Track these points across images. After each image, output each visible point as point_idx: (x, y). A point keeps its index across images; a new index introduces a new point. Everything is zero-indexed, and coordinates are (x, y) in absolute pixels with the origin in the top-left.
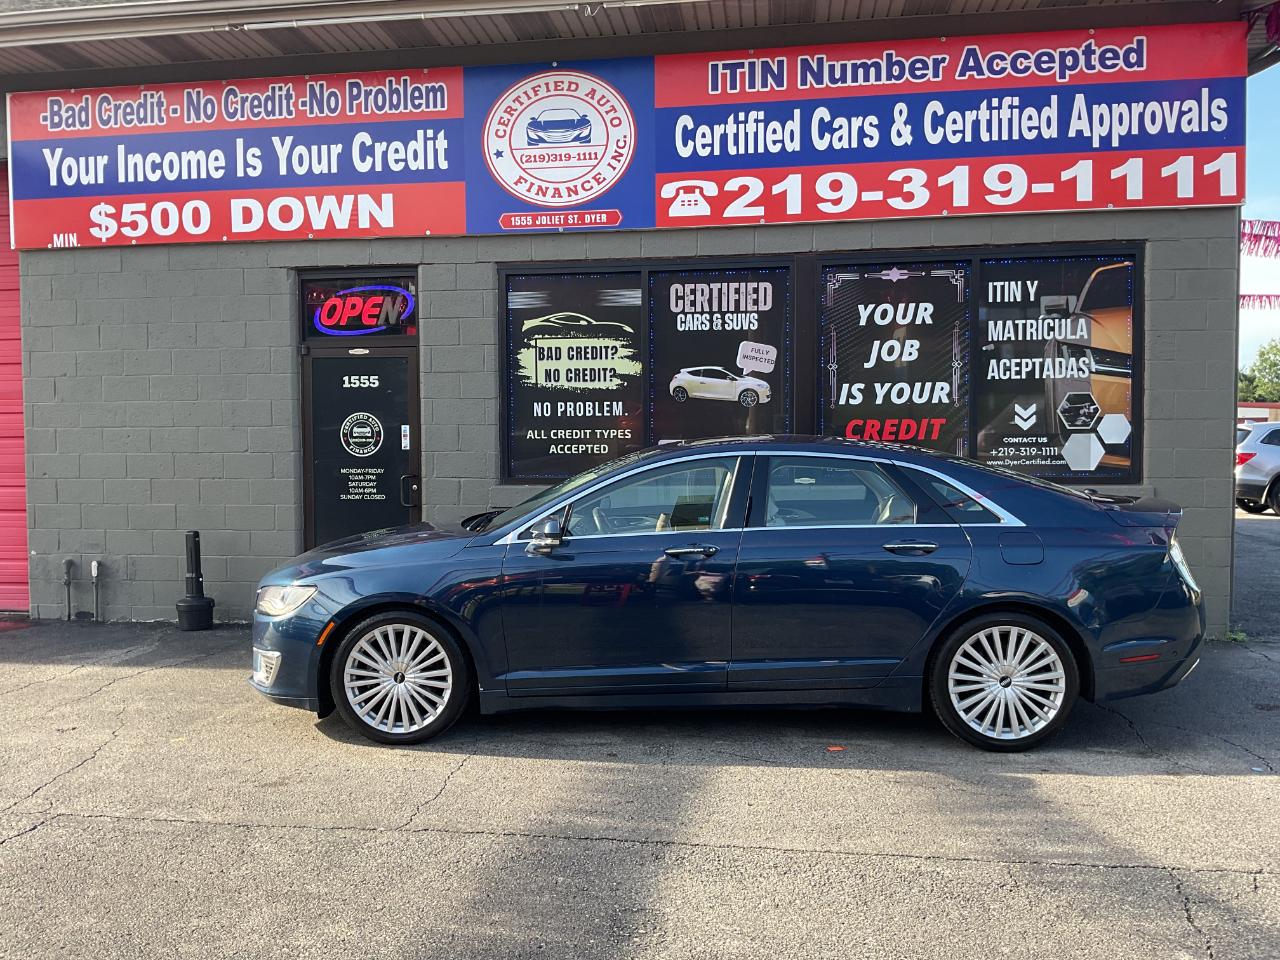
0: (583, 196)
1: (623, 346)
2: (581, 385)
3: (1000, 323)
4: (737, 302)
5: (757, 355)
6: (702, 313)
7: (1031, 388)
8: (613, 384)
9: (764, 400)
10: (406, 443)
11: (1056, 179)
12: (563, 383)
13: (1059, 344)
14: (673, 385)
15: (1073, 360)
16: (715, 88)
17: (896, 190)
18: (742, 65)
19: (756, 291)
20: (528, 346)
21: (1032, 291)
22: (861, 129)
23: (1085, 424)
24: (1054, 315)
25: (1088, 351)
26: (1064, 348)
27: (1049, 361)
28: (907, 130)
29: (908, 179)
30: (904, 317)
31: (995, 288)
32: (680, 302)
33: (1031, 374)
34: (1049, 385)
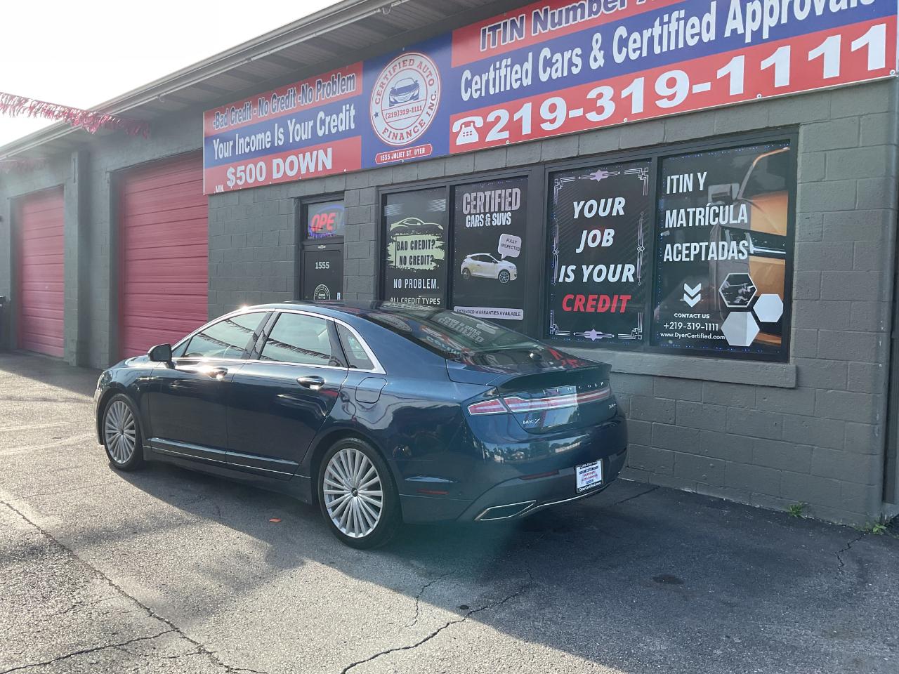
0: (415, 136)
1: (438, 240)
2: (416, 267)
3: (675, 212)
4: (500, 204)
5: (510, 244)
6: (479, 214)
7: (698, 269)
8: (431, 266)
9: (513, 278)
11: (711, 77)
12: (408, 266)
13: (723, 228)
14: (463, 267)
15: (734, 243)
16: (484, 48)
17: (592, 106)
19: (511, 195)
20: (393, 241)
21: (702, 182)
22: (570, 60)
23: (743, 303)
24: (719, 202)
25: (748, 235)
26: (727, 232)
27: (713, 245)
28: (600, 55)
29: (600, 96)
30: (604, 210)
31: (672, 180)
32: (468, 206)
33: (698, 256)
34: (713, 266)
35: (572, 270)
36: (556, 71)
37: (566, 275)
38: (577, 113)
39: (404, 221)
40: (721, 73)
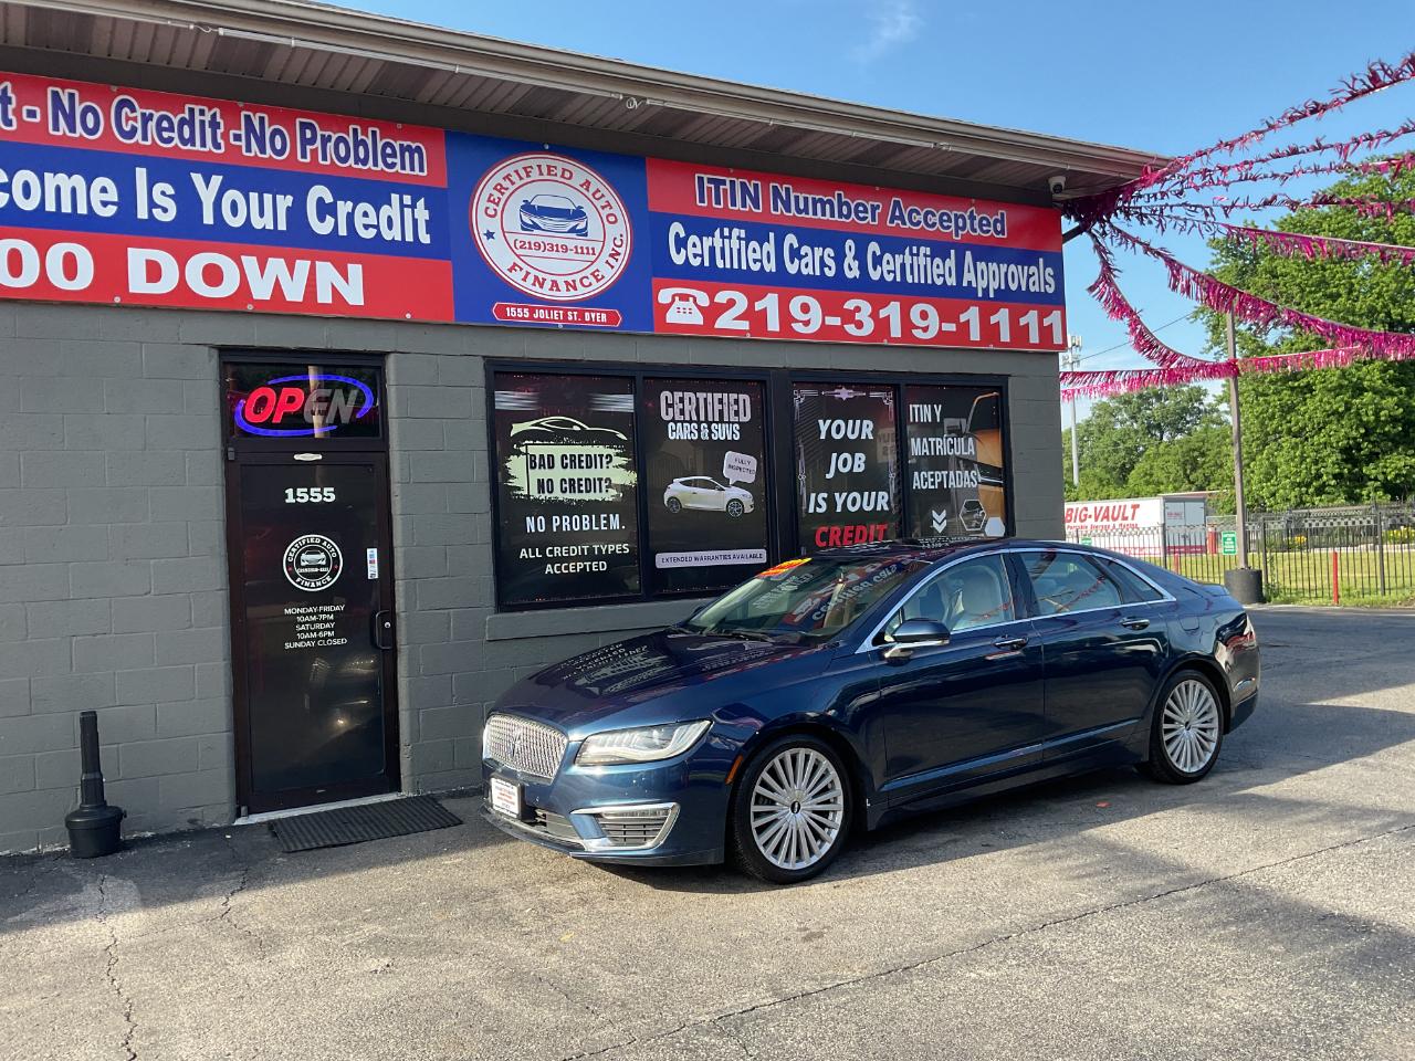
0: (582, 293)
1: (617, 455)
2: (577, 496)
3: (919, 440)
4: (721, 412)
5: (741, 465)
6: (691, 422)
7: (942, 497)
8: (609, 495)
9: (748, 510)
10: (373, 571)
11: (955, 320)
12: (557, 494)
13: (958, 458)
14: (667, 495)
15: (967, 472)
16: (702, 201)
17: (849, 317)
18: (724, 183)
19: (736, 402)
20: (519, 453)
21: (938, 414)
22: (822, 258)
23: (977, 526)
24: (953, 435)
25: (976, 466)
26: (961, 462)
27: (952, 473)
28: (855, 264)
29: (858, 309)
30: (853, 432)
31: (914, 409)
32: (670, 410)
33: (941, 484)
34: (953, 491)
35: (824, 498)
36: (807, 266)
37: (817, 505)
38: (834, 321)
39: (544, 421)
40: (963, 318)
